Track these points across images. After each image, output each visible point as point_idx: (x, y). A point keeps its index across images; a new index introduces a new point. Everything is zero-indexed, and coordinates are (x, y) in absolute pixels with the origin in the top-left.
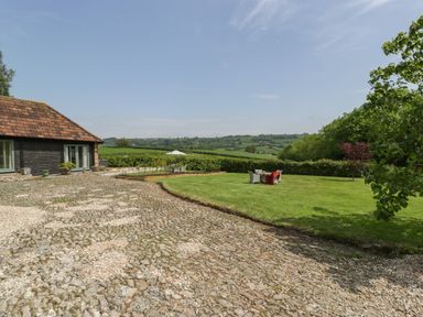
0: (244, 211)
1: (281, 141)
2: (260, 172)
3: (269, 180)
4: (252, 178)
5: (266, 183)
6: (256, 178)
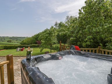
0: (22, 56)
1: (20, 39)
2: (19, 48)
3: (22, 50)
4: (17, 50)
5: (21, 51)
6: (18, 50)
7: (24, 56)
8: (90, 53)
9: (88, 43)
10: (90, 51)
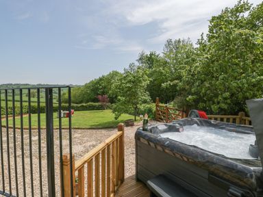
2: (62, 111)
5: (67, 117)
7: (81, 127)
8: (225, 122)
9: (224, 106)
10: (225, 120)
